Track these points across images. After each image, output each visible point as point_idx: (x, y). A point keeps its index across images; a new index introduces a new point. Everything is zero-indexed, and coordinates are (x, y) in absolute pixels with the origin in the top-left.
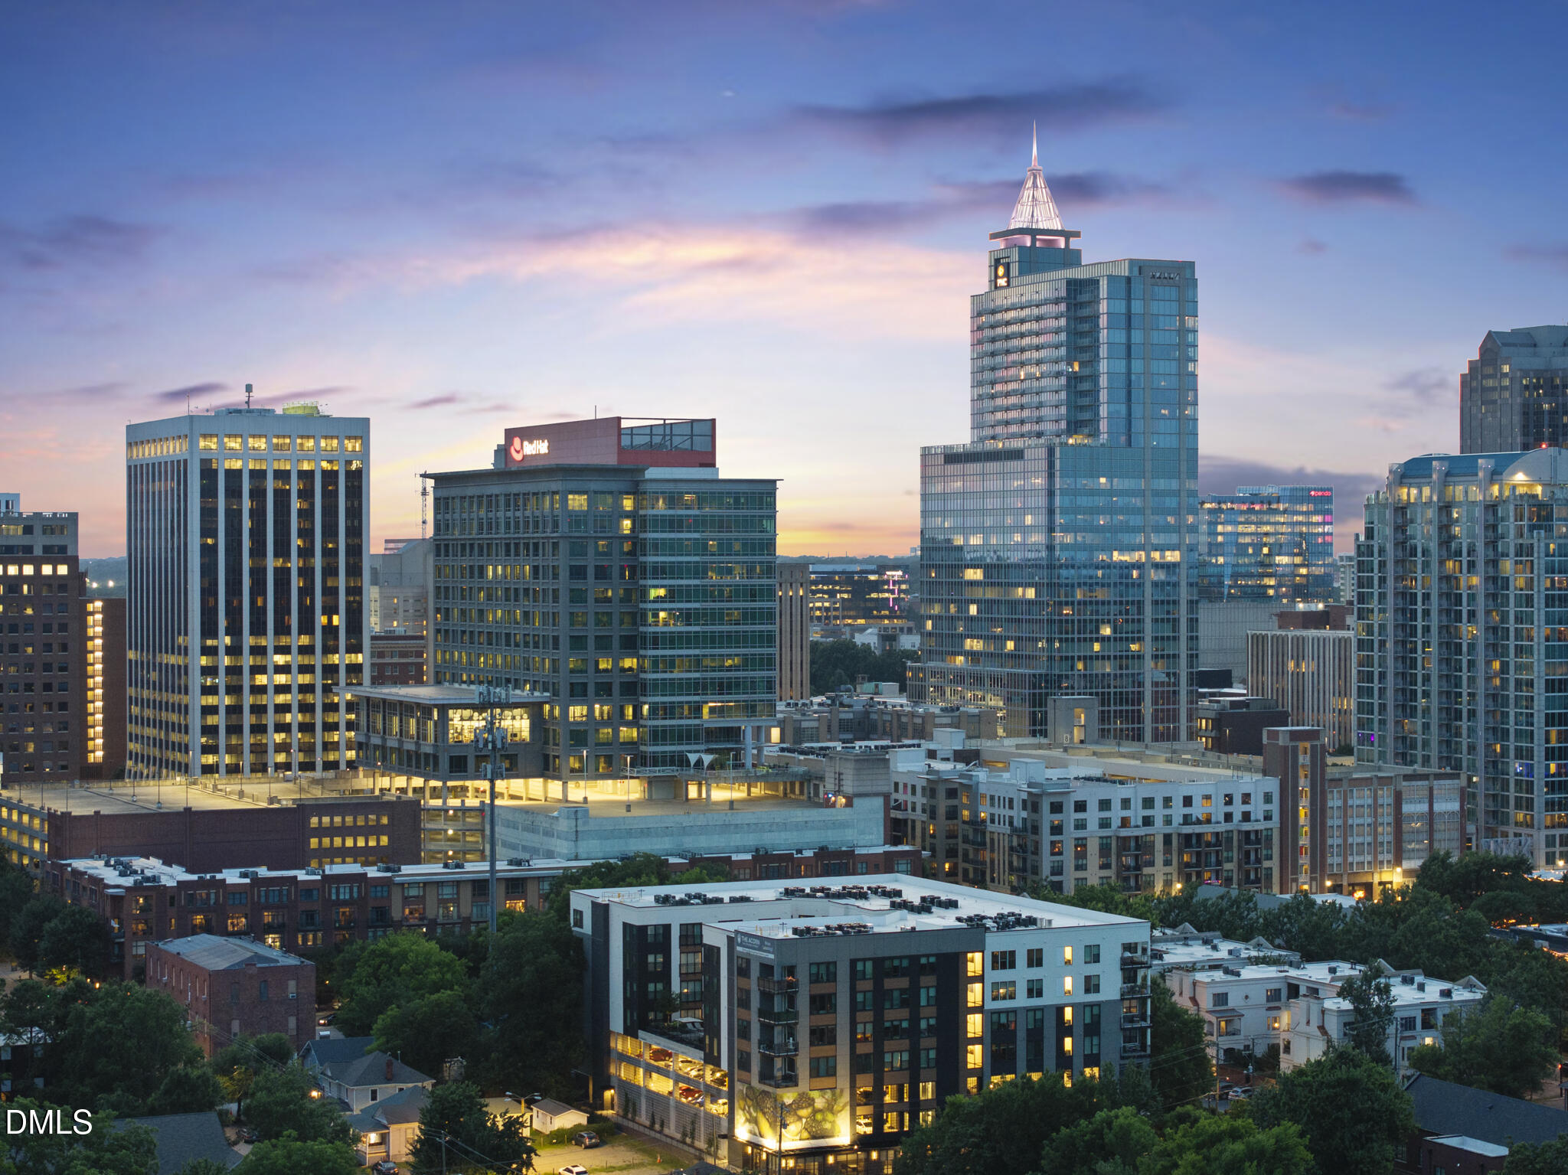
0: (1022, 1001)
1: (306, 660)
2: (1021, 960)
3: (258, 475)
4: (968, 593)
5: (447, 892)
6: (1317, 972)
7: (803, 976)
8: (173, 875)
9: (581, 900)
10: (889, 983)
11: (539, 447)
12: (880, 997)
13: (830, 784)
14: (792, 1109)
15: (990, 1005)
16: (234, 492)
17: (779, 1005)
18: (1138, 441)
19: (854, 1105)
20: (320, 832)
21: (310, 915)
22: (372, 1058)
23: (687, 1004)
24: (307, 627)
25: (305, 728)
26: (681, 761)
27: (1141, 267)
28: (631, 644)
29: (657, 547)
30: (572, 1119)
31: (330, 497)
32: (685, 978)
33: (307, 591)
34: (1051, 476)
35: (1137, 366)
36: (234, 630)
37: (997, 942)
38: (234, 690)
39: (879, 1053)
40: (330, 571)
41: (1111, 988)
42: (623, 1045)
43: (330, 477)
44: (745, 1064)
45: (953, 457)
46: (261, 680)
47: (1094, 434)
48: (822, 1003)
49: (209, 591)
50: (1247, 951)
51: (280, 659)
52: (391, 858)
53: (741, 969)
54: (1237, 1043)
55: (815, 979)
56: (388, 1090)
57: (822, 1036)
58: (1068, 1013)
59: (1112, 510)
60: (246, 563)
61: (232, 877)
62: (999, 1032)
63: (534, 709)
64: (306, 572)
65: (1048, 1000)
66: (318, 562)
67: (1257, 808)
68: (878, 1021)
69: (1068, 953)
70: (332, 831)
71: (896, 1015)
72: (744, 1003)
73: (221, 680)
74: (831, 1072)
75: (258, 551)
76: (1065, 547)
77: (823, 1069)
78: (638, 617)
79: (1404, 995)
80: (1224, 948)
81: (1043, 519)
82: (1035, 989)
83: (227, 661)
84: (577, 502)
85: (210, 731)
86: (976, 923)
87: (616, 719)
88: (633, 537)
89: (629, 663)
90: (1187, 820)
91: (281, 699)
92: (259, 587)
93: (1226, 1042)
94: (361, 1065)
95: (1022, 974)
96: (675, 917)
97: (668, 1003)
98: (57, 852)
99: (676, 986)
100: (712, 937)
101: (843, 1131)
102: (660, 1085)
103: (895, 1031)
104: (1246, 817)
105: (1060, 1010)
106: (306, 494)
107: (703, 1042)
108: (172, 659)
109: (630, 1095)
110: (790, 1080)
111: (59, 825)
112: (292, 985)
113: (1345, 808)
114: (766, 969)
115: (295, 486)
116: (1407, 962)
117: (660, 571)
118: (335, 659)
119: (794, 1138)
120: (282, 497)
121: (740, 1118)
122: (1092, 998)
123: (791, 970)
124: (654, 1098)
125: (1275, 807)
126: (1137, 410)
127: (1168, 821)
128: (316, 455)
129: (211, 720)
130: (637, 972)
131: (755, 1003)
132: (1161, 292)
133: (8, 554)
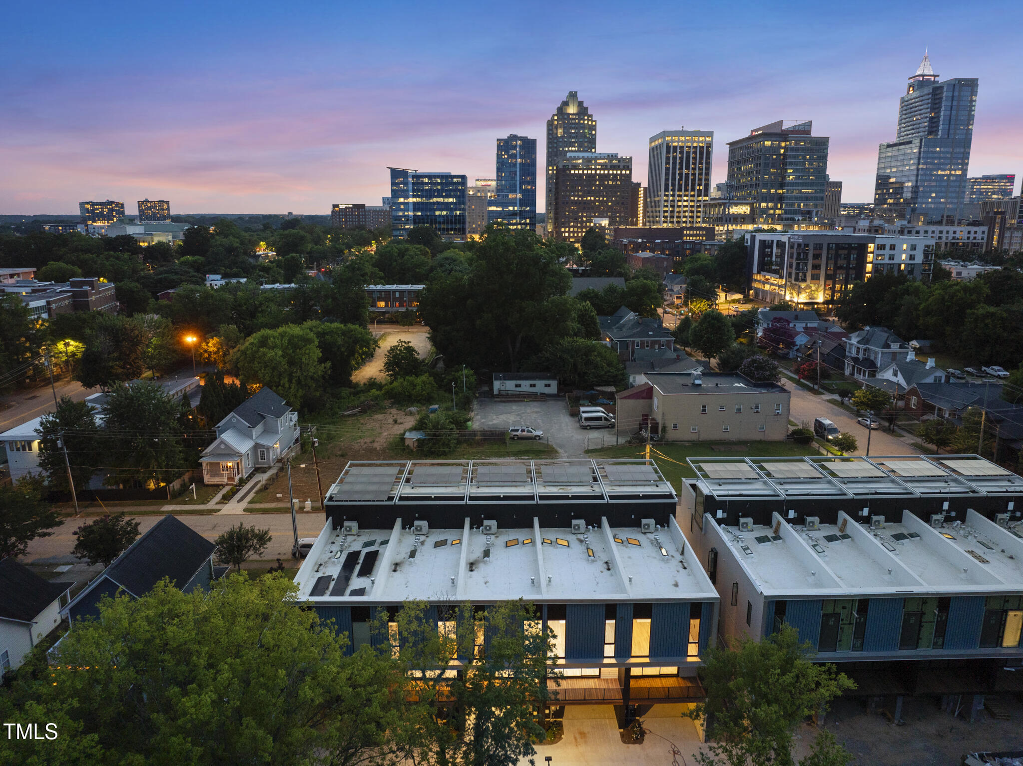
0: (887, 261)
1: (691, 198)
2: (888, 247)
3: (682, 147)
4: (891, 186)
5: (717, 247)
7: (811, 247)
8: (641, 241)
9: (748, 235)
10: (840, 252)
12: (837, 256)
13: (837, 224)
14: (804, 290)
15: (875, 262)
16: (675, 152)
17: (802, 257)
18: (951, 136)
19: (825, 290)
20: (687, 235)
21: (678, 252)
22: (682, 278)
23: (776, 265)
24: (693, 189)
25: (692, 217)
26: (793, 219)
27: (960, 80)
28: (782, 186)
29: (791, 157)
30: (738, 296)
31: (701, 153)
32: (777, 256)
33: (693, 180)
34: (920, 148)
35: (954, 112)
36: (673, 190)
37: (880, 241)
38: (673, 206)
39: (835, 274)
40: (700, 174)
41: (919, 259)
42: (755, 277)
43: (702, 147)
44: (790, 277)
45: (889, 146)
46: (680, 204)
47: (937, 135)
48: (817, 257)
49: (667, 180)
50: (969, 263)
51: (685, 198)
52: (705, 241)
53: (792, 247)
55: (815, 249)
56: (684, 286)
57: (816, 267)
58: (903, 266)
59: (940, 158)
60: (678, 172)
61: (658, 241)
62: (877, 270)
63: (751, 205)
64: (694, 174)
65: (895, 261)
66: (697, 172)
67: (979, 235)
68: (836, 264)
69: (905, 247)
71: (842, 263)
72: (792, 257)
73: (669, 204)
74: (818, 279)
75: (681, 169)
76: (922, 169)
77: (815, 278)
78: (784, 178)
80: (962, 263)
81: (916, 161)
82: (891, 258)
83: (671, 198)
84: (768, 143)
85: (666, 217)
87: (775, 208)
88: (784, 154)
89: (780, 191)
90: (954, 238)
91: (685, 209)
92: (680, 179)
94: (677, 280)
95: (887, 252)
97: (770, 263)
98: (615, 238)
99: (774, 259)
101: (820, 298)
102: (767, 287)
103: (841, 268)
104: (975, 238)
105: (900, 265)
106: (695, 153)
107: (778, 273)
108: (658, 199)
109: (757, 291)
110: (804, 280)
111: (616, 230)
112: (665, 263)
113: (1011, 237)
114: (799, 245)
115: (692, 150)
117: (791, 164)
118: (700, 198)
119: (803, 298)
120: (688, 153)
121: (788, 293)
122: (912, 262)
123: (807, 245)
124: (764, 291)
125: (985, 236)
126: (952, 127)
127: (947, 238)
128: (699, 142)
129: (666, 214)
130: (762, 254)
131: (795, 256)
132: (965, 88)
133: (614, 167)
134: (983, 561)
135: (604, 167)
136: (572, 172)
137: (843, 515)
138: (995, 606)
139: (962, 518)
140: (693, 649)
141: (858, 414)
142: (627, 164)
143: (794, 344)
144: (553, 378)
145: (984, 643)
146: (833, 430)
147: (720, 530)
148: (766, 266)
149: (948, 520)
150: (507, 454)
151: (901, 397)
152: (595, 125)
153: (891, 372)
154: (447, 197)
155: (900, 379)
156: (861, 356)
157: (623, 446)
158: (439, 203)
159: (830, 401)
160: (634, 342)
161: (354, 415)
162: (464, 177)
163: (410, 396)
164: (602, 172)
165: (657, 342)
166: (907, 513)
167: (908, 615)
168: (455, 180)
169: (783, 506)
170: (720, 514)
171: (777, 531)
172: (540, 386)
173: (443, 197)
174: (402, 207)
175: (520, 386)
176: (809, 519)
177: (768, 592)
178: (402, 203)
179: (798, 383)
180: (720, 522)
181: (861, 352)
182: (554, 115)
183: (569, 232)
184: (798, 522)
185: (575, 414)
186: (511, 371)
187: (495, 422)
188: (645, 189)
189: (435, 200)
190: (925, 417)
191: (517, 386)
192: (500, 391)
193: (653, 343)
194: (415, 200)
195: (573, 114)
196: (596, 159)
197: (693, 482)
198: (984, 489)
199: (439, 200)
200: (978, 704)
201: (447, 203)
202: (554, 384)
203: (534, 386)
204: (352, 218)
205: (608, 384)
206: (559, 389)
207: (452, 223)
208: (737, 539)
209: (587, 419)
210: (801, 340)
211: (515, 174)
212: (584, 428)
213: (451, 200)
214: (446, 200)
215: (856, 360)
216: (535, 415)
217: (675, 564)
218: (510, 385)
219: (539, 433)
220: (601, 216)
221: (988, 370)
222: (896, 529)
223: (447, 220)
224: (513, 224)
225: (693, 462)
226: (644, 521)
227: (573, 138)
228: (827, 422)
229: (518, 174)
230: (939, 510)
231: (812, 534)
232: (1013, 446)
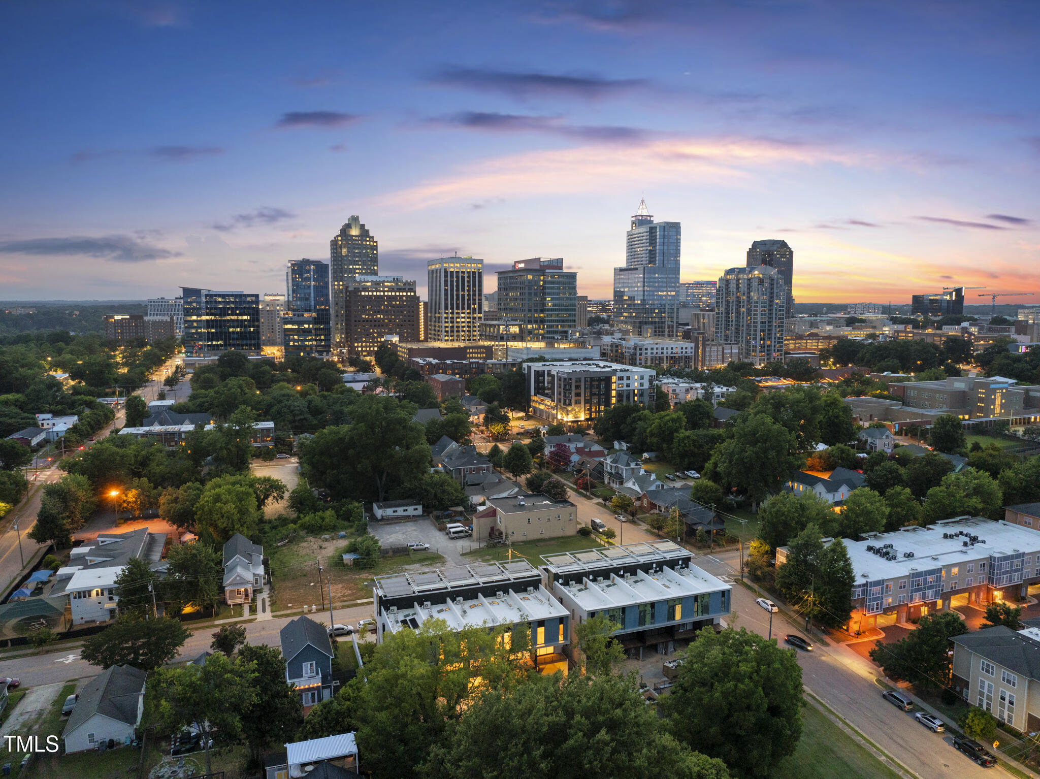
0: (625, 388)
1: (469, 316)
2: (625, 378)
3: (457, 272)
4: (625, 302)
5: (498, 366)
6: (698, 385)
7: (573, 381)
8: (434, 361)
9: (525, 365)
10: (593, 383)
11: (522, 265)
12: (591, 386)
13: (587, 343)
14: (571, 411)
15: (617, 389)
16: (452, 276)
17: (567, 387)
18: (666, 265)
19: (585, 411)
20: (470, 353)
21: (466, 371)
22: (477, 400)
23: (548, 389)
24: (469, 308)
25: (469, 331)
26: (554, 338)
27: (668, 224)
28: (542, 311)
29: (549, 288)
30: (522, 414)
31: (474, 277)
32: (548, 383)
33: (469, 300)
34: (644, 274)
35: (666, 247)
36: (452, 308)
37: (619, 374)
38: (452, 322)
39: (591, 399)
40: (474, 295)
41: (646, 386)
42: (534, 398)
43: (474, 273)
44: (560, 401)
45: (621, 270)
46: (458, 320)
47: (655, 264)
48: (577, 387)
49: (446, 300)
50: (681, 380)
51: (463, 315)
52: (485, 359)
53: (560, 379)
54: (677, 401)
55: (576, 382)
56: (480, 407)
57: (578, 395)
58: (636, 391)
59: (658, 282)
60: (455, 293)
61: (448, 362)
62: (620, 395)
63: (520, 326)
64: (469, 295)
65: (631, 388)
66: (471, 293)
67: (689, 350)
68: (591, 392)
69: (636, 377)
70: (472, 353)
71: (595, 391)
72: (560, 387)
73: (449, 320)
74: (580, 403)
75: (458, 290)
76: (647, 291)
77: (578, 402)
78: (544, 305)
79: (717, 390)
80: (676, 380)
81: (642, 284)
82: (628, 385)
83: (450, 316)
84: (530, 277)
85: (447, 332)
86: (615, 371)
87: (539, 328)
88: (543, 286)
89: (542, 315)
90: (672, 353)
91: (463, 324)
92: (458, 299)
93: (675, 401)
94: (474, 402)
95: (625, 382)
96: (546, 369)
97: (544, 388)
98: (410, 357)
99: (546, 384)
100: (554, 373)
101: (582, 417)
102: (542, 407)
103: (595, 394)
104: (686, 352)
105: (634, 391)
106: (469, 277)
107: (551, 397)
108: (438, 315)
109: (535, 409)
110: (570, 405)
111: (410, 350)
112: (461, 385)
113: (710, 351)
114: (565, 379)
115: (466, 275)
116: (718, 383)
117: (549, 294)
118: (475, 315)
119: (571, 418)
120: (463, 278)
121: (559, 413)
122: (642, 388)
123: (571, 379)
124: (540, 410)
125: (693, 350)
126: (666, 258)
127: (667, 353)
128: (471, 268)
129: (447, 329)
130: (537, 381)
131: (562, 387)
132: (672, 230)
133: (400, 290)
134: (668, 587)
135: (391, 289)
136: (363, 293)
137: (612, 575)
138: (671, 604)
139: (661, 570)
140: (561, 638)
141: (615, 512)
142: (411, 287)
143: (570, 461)
144: (419, 504)
145: (669, 620)
146: (602, 526)
147: (562, 587)
148: (540, 391)
149: (656, 572)
150: (414, 562)
151: (639, 499)
152: (377, 246)
153: (631, 482)
154: (241, 314)
155: (637, 488)
156: (613, 471)
157: (483, 548)
158: (233, 321)
159: (598, 504)
160: (464, 469)
161: (284, 545)
162: (257, 296)
163: (321, 527)
164: (390, 294)
165: (480, 469)
166: (639, 571)
167: (640, 612)
168: (249, 299)
169: (587, 574)
170: (561, 581)
171: (585, 586)
172: (411, 510)
173: (237, 315)
174: (195, 324)
175: (396, 511)
176: (599, 579)
177: (588, 610)
178: (194, 321)
179: (576, 491)
180: (561, 584)
181: (613, 469)
182: (337, 236)
183: (362, 347)
184: (594, 580)
185: (442, 529)
186: (387, 501)
187: (391, 540)
188: (425, 304)
189: (228, 318)
190: (652, 511)
191: (394, 512)
192: (382, 516)
193: (477, 468)
194: (208, 318)
195: (356, 236)
196: (384, 282)
197: (545, 567)
198: (669, 556)
199: (233, 317)
200: (671, 649)
201: (242, 321)
202: (420, 508)
203: (406, 510)
204: (129, 330)
205: (458, 505)
206: (423, 511)
207: (246, 339)
208: (570, 591)
209: (454, 533)
210: (575, 458)
211: (310, 294)
212: (453, 539)
213: (245, 317)
214: (240, 318)
215: (610, 474)
216: (415, 533)
217: (547, 605)
218: (389, 512)
219: (427, 545)
220: (391, 332)
221: (689, 474)
222: (634, 578)
223: (241, 336)
224: (309, 341)
225: (544, 557)
226: (528, 589)
227: (357, 257)
228: (598, 521)
229: (312, 295)
230: (652, 568)
231: (601, 585)
232: (695, 527)
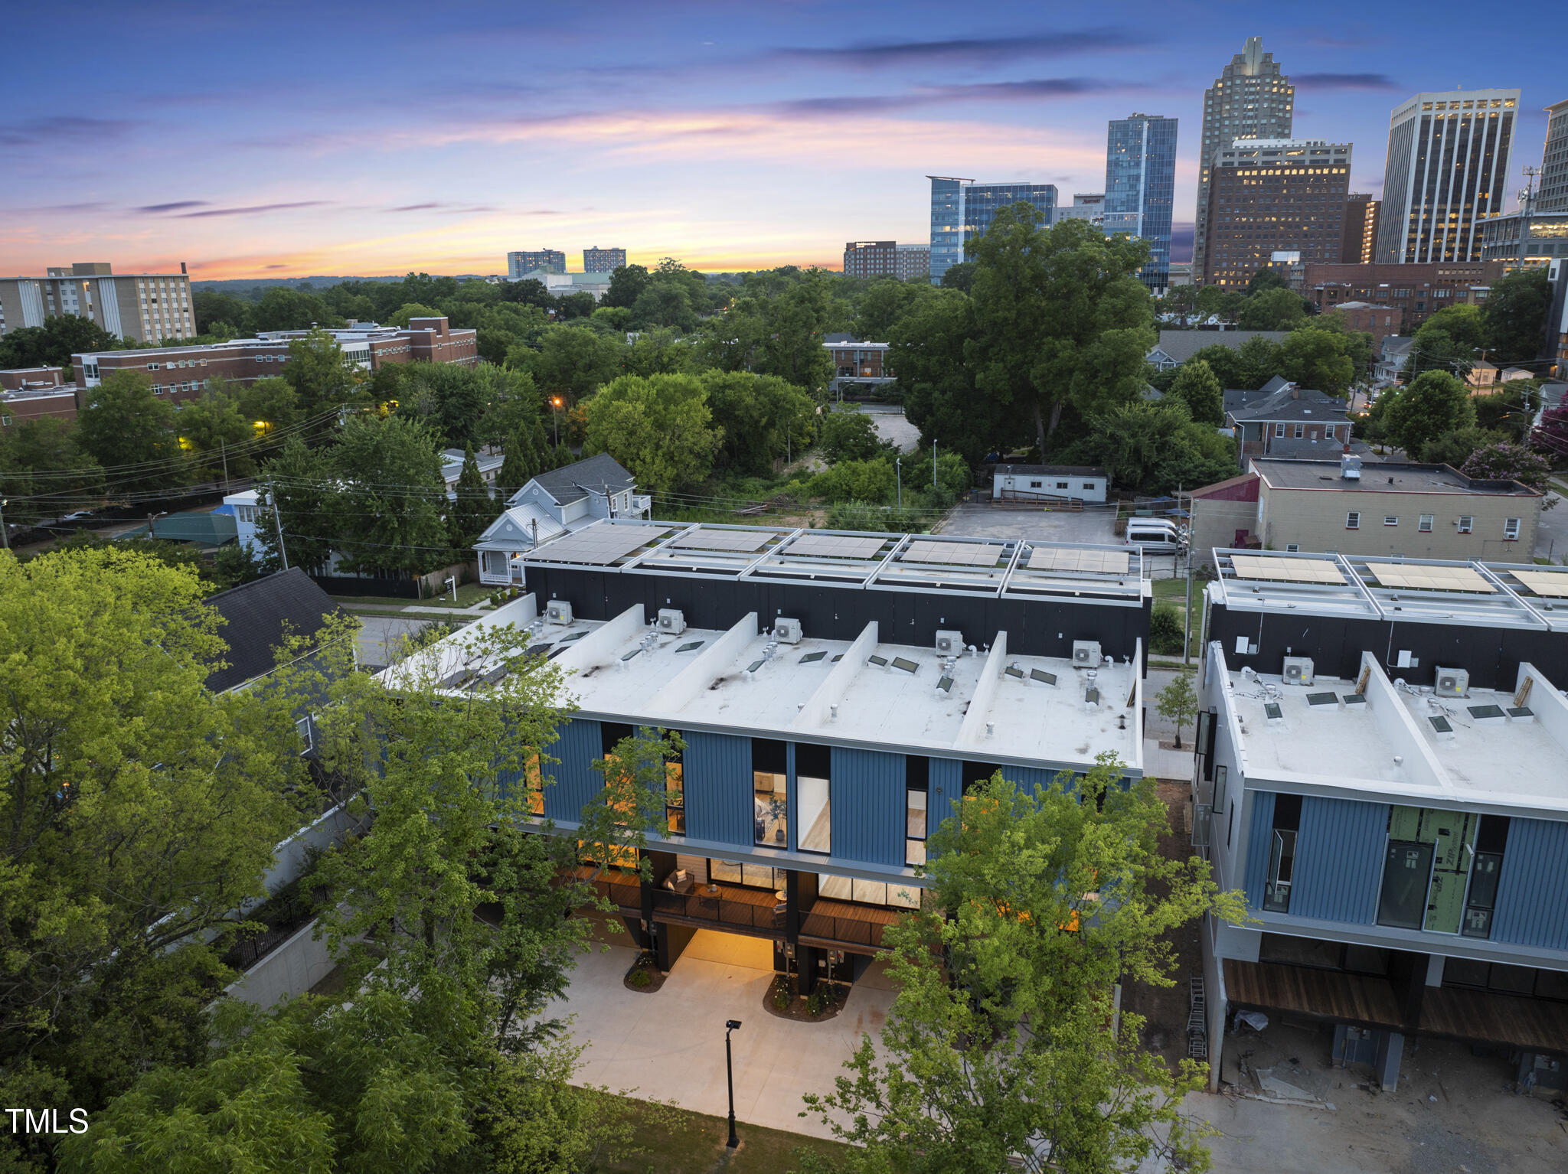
1: (1467, 216)
3: (1454, 121)
16: (1438, 130)
20: (1444, 278)
24: (1470, 200)
30: (1525, 375)
31: (1492, 130)
33: (1472, 181)
36: (1430, 201)
38: (1426, 230)
40: (1487, 169)
42: (1563, 340)
46: (1441, 226)
51: (1453, 216)
60: (1441, 167)
66: (1481, 166)
70: (1451, 278)
73: (1420, 226)
83: (1424, 216)
85: (1410, 251)
92: (1446, 180)
94: (1402, 346)
106: (1479, 129)
109: (1564, 367)
115: (1473, 125)
118: (1483, 215)
120: (1465, 131)
128: (1486, 109)
129: (1412, 246)
133: (1315, 164)
135: (1297, 164)
136: (1240, 174)
142: (1341, 156)
144: (1100, 474)
160: (1272, 426)
161: (753, 515)
162: (1051, 189)
163: (846, 490)
164: (1294, 172)
168: (1035, 194)
170: (1241, 645)
171: (1363, 689)
172: (1076, 486)
174: (948, 240)
175: (1039, 485)
176: (1444, 672)
177: (1256, 773)
178: (947, 234)
180: (1237, 660)
182: (1217, 81)
184: (1419, 676)
188: (1378, 204)
191: (1033, 485)
192: (1003, 491)
193: (1310, 429)
194: (968, 228)
195: (1252, 77)
202: (1101, 484)
204: (875, 264)
206: (1109, 494)
211: (1138, 178)
217: (1106, 720)
218: (1022, 483)
220: (1288, 247)
226: (1080, 646)
227: (1250, 118)
229: (1143, 179)
